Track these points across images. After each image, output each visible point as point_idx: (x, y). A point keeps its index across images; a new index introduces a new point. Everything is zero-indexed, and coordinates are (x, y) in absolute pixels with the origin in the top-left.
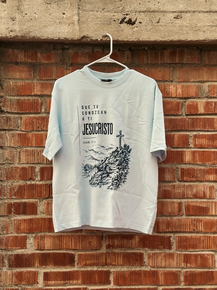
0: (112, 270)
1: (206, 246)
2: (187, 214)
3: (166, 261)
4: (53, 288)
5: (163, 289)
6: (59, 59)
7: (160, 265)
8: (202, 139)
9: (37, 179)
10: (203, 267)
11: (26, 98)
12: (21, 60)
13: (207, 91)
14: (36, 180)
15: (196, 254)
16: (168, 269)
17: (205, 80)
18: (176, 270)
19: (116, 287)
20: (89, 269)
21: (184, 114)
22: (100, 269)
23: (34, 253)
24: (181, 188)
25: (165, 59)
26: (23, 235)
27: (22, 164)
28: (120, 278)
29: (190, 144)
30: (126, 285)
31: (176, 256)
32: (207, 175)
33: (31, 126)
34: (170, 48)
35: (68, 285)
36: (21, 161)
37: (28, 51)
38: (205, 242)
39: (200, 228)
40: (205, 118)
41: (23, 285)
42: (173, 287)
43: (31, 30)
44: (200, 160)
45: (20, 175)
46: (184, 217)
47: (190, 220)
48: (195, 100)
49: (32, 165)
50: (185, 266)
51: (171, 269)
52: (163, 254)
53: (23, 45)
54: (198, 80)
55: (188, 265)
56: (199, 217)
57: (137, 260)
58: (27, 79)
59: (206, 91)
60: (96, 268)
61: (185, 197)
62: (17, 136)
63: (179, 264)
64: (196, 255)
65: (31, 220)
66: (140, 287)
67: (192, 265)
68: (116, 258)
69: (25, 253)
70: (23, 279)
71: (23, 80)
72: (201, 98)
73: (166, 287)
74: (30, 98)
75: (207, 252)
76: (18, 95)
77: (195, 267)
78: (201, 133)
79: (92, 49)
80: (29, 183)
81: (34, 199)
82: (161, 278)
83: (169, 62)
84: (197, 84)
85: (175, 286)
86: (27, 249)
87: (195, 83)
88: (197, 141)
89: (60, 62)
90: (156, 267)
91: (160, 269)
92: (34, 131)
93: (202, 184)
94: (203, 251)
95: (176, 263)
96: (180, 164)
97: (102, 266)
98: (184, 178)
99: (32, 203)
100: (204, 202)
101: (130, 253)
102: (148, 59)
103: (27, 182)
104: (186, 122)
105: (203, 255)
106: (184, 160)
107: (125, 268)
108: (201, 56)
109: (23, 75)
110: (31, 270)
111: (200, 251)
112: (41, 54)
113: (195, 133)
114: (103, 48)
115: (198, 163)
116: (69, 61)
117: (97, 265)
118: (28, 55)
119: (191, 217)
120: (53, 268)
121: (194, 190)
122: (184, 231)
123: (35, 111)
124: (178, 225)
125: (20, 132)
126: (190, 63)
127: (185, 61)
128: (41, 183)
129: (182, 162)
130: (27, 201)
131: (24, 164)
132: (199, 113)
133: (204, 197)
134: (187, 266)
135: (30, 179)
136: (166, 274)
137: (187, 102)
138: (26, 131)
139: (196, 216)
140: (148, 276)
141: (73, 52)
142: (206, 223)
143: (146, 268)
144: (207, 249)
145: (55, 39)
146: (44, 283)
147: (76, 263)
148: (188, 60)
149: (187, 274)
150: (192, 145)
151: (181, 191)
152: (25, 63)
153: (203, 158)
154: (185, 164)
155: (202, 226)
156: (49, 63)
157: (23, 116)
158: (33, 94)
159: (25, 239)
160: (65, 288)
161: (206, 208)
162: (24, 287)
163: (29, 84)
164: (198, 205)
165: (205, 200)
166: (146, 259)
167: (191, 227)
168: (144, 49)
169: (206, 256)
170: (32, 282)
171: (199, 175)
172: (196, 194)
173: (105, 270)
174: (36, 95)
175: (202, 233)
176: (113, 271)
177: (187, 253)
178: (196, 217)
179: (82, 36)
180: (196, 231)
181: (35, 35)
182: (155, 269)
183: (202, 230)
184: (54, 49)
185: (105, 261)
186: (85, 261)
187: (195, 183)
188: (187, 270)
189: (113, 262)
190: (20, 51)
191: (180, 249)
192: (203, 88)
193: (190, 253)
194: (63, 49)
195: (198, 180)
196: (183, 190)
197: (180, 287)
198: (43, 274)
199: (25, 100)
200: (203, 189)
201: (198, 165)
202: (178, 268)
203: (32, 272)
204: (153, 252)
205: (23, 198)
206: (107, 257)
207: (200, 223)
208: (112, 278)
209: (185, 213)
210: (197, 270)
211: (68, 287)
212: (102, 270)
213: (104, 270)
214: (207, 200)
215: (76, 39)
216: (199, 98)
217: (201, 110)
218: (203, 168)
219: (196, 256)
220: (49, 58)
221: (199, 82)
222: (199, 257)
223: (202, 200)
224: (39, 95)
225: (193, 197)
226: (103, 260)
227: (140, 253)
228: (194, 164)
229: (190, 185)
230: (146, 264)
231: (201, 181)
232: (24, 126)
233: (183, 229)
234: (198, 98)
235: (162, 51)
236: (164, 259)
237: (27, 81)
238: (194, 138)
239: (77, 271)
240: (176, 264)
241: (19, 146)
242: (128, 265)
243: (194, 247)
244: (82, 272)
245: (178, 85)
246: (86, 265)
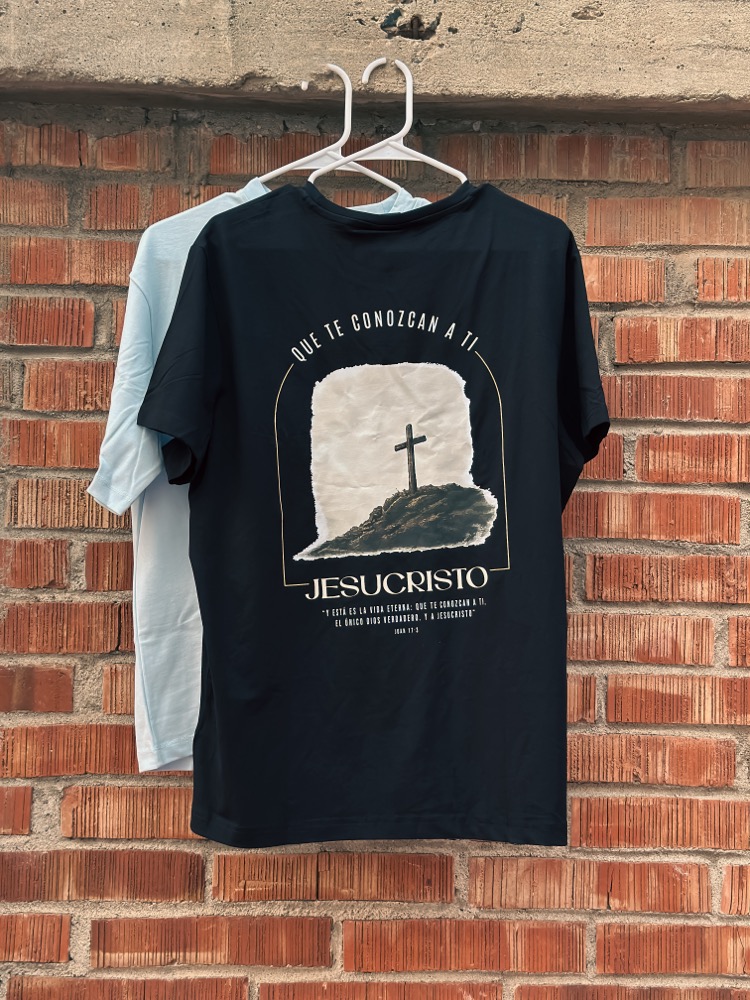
0: (338, 916)
1: (680, 833)
2: (612, 720)
3: (533, 887)
4: (124, 976)
5: (520, 989)
6: (164, 157)
7: (513, 901)
8: (670, 453)
9: (74, 585)
10: (666, 909)
11: (43, 295)
12: (28, 160)
13: (690, 283)
14: (73, 588)
15: (644, 863)
16: (540, 917)
17: (684, 241)
18: (569, 918)
19: (351, 979)
20: (257, 910)
21: (607, 363)
22: (295, 913)
23: (58, 852)
24: (592, 628)
25: (543, 164)
26: (21, 783)
27: (21, 529)
28: (365, 946)
29: (626, 468)
30: (386, 970)
31: (570, 870)
32: (686, 583)
33: (57, 395)
34: (559, 125)
35: (180, 968)
36: (19, 521)
37: (53, 127)
38: (675, 822)
39: (660, 769)
40: (680, 379)
41: (18, 963)
42: (556, 981)
43: (61, 49)
44: (663, 527)
45: (14, 572)
46: (602, 729)
47: (624, 740)
48: (647, 313)
49: (58, 536)
50: (604, 907)
51: (550, 918)
52: (522, 863)
53: (32, 107)
54: (658, 243)
55: (611, 900)
56: (654, 732)
57: (429, 882)
58: (46, 227)
59: (685, 280)
60: (281, 908)
61: (608, 658)
62: (7, 429)
63: (582, 898)
64: (642, 865)
65: (51, 731)
66: (441, 978)
67: (626, 904)
68: (356, 872)
69: (26, 849)
70: (18, 942)
71: (32, 228)
72: (667, 307)
73: (534, 982)
74: (57, 294)
75: (680, 856)
76: (12, 285)
77: (638, 909)
78: (667, 431)
79: (281, 127)
80: (45, 597)
81: (64, 655)
82: (517, 949)
83: (555, 175)
84: (655, 256)
85: (564, 978)
86: (33, 836)
87: (649, 253)
88: (651, 460)
89: (167, 169)
90: (496, 905)
91: (513, 916)
92: (67, 412)
93: (668, 612)
94: (666, 853)
95: (569, 893)
96: (591, 540)
97: (304, 900)
98: (604, 589)
99: (57, 672)
100: (672, 677)
101: (404, 855)
102: (481, 164)
103: (40, 596)
104: (613, 390)
105: (669, 867)
106: (606, 526)
107: (385, 909)
108: (672, 158)
109: (34, 214)
110: (45, 910)
111: (657, 853)
112: (100, 138)
113: (645, 431)
114: (322, 122)
115: (655, 537)
116: (200, 165)
117: (286, 896)
118: (54, 142)
119: (626, 731)
120: (127, 907)
121: (640, 636)
122: (601, 780)
123: (75, 344)
124: (580, 759)
125: (18, 417)
126: (633, 180)
127: (613, 174)
128: (89, 599)
129: (597, 532)
130: (37, 662)
131: (31, 529)
132: (661, 359)
133: (675, 659)
134: (609, 907)
135: (52, 585)
136: (532, 934)
137: (618, 321)
138: (38, 413)
139: (646, 725)
140: (468, 940)
141: (216, 135)
142: (680, 752)
143: (460, 913)
144: (683, 845)
145: (145, 81)
146: (92, 958)
147: (209, 888)
148: (626, 169)
149: (607, 936)
150: (633, 475)
151: (592, 636)
152: (40, 171)
153: (673, 521)
154: (608, 540)
155: (664, 762)
156: (125, 171)
157: (29, 358)
158: (66, 281)
159: (27, 798)
160: (169, 977)
161: (680, 699)
162: (18, 970)
163: (54, 243)
164: (651, 687)
165: (676, 671)
166: (461, 882)
167: (627, 766)
168: (468, 130)
169: (679, 870)
170: (50, 953)
171: (656, 582)
172: (646, 649)
173: (315, 915)
174: (77, 286)
175: (667, 789)
176: (341, 919)
177: (610, 858)
178: (645, 732)
179: (243, 72)
180: (643, 780)
181: (75, 66)
182: (493, 916)
183: (666, 778)
184: (147, 120)
185: (314, 885)
186: (242, 884)
187: (642, 611)
188: (608, 920)
189: (343, 888)
190: (25, 127)
191: (584, 845)
192: (678, 269)
193: (620, 859)
194: (179, 123)
195: (655, 598)
196: (600, 634)
197: (585, 982)
198: (89, 926)
199: (37, 301)
200: (670, 628)
201: (654, 544)
202: (578, 913)
203: (51, 916)
204: (487, 853)
205: (23, 652)
206: (322, 869)
207: (660, 754)
208: (337, 946)
209: (604, 716)
210: (643, 919)
211: (179, 975)
212: (305, 914)
213: (311, 914)
214: (685, 670)
215: (222, 83)
216: (662, 306)
217: (669, 350)
218: (670, 555)
219: (642, 869)
220: (125, 153)
221: (663, 248)
222: (653, 874)
223: (665, 671)
224: (87, 285)
225: (635, 660)
226: (309, 880)
227: (442, 856)
228: (638, 541)
229: (626, 618)
230: (463, 895)
231: (665, 604)
232: (33, 393)
233: (596, 774)
234: (659, 308)
235: (532, 137)
236: (527, 876)
237: (46, 235)
238: (640, 449)
239: (214, 919)
240: (569, 899)
241: (15, 467)
242: (396, 897)
243: (636, 836)
244: (231, 920)
245: (587, 259)
246: (244, 897)
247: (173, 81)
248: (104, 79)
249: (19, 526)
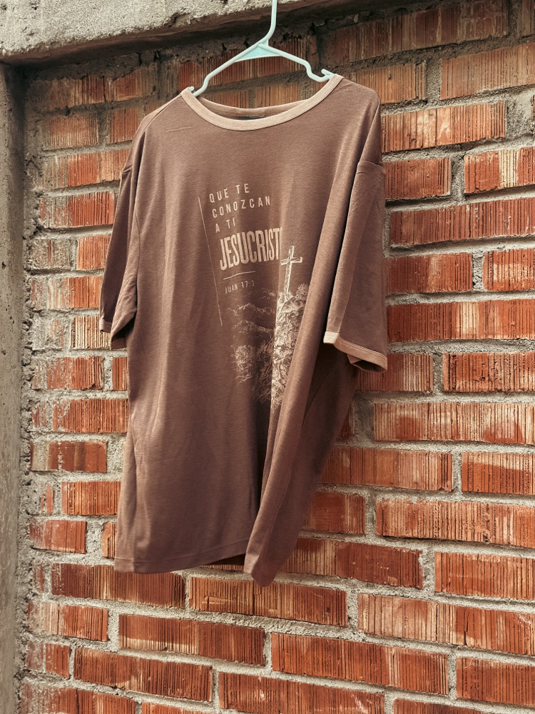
0: (269, 629)
1: (524, 587)
2: (466, 490)
3: (405, 620)
4: (139, 655)
5: (397, 701)
6: (152, 85)
7: (390, 630)
8: (511, 265)
9: (107, 387)
10: (513, 650)
11: (85, 192)
12: (77, 102)
13: (528, 117)
14: (105, 389)
15: (493, 610)
16: (412, 646)
17: (522, 82)
18: (435, 649)
19: (278, 676)
20: (216, 618)
21: (460, 194)
22: (240, 623)
23: (100, 566)
24: (449, 414)
25: (406, 39)
26: (80, 519)
27: (77, 350)
28: (286, 653)
29: (475, 281)
30: (301, 674)
31: (434, 610)
32: (526, 375)
33: (94, 259)
34: (416, 5)
35: (172, 654)
36: (76, 345)
37: (89, 77)
38: (519, 578)
39: (505, 532)
40: (519, 201)
41: (80, 638)
42: (426, 699)
44: (504, 329)
45: (73, 378)
46: (458, 497)
47: (476, 507)
48: (491, 148)
49: (97, 354)
50: (462, 644)
51: (420, 647)
52: (397, 601)
53: (77, 66)
54: (499, 87)
55: (467, 639)
56: (501, 501)
57: (328, 610)
58: (87, 146)
59: (524, 116)
60: (231, 619)
61: (461, 439)
62: (68, 284)
63: (444, 634)
64: (492, 612)
65: (94, 485)
66: (339, 685)
67: (479, 643)
68: (279, 597)
69: (83, 563)
70: (79, 625)
71: (78, 148)
72: (508, 140)
73: (408, 697)
74: (94, 191)
75: (526, 607)
76: (70, 188)
77: (490, 648)
78: (509, 247)
79: (221, 47)
80: (91, 395)
81: (102, 434)
82: (393, 670)
83: (415, 46)
84: (497, 99)
85: (432, 698)
86: (87, 554)
87: (493, 97)
88: (495, 272)
89: (154, 93)
90: (378, 634)
91: (391, 643)
92: (100, 270)
93: (511, 400)
94: (513, 603)
95: (434, 630)
96: (446, 342)
97: (245, 614)
98: (458, 382)
99: (97, 445)
100: (515, 455)
101: (312, 588)
102: (359, 48)
103: (88, 395)
104: (463, 217)
105: (514, 614)
106: (458, 330)
107: (300, 627)
108: (510, 13)
109: (80, 137)
110: (94, 605)
111: (505, 602)
112: (114, 79)
113: (490, 248)
114: (248, 39)
115: (499, 337)
116: (173, 86)
117: (232, 610)
118: (90, 87)
119: (479, 500)
120: (139, 608)
121: (487, 420)
122: (457, 539)
123: (103, 223)
124: (440, 521)
125: (74, 275)
126: (476, 38)
127: (461, 36)
128: (115, 396)
129: (450, 335)
130: (85, 438)
131: (82, 350)
132: (503, 185)
133: (517, 440)
134: (465, 644)
135: (94, 387)
136: (405, 658)
137: (466, 158)
138: (84, 272)
139: (494, 495)
140: (358, 657)
141: (182, 63)
142: (522, 518)
143: (352, 635)
144: (527, 597)
146: (120, 640)
147: (187, 599)
148: (471, 30)
149: (465, 668)
150: (480, 286)
151: (449, 420)
152: (83, 109)
153: (513, 323)
154: (461, 341)
155: (509, 526)
156: (130, 100)
157: (81, 236)
158: (98, 181)
159: (85, 528)
160: (164, 659)
161: (522, 473)
162: (80, 643)
163: (91, 156)
164: (497, 463)
165: (519, 450)
166: (352, 611)
167: (478, 528)
168: (352, 23)
169: (523, 619)
170: (97, 635)
171: (501, 375)
172: (493, 431)
173: (253, 626)
174: (104, 184)
175: (513, 550)
176: (270, 631)
177: (466, 604)
178: (494, 500)
180: (491, 541)
182: (376, 641)
183: (511, 540)
184: (141, 62)
185: (251, 604)
186: (206, 598)
187: (490, 399)
188: (466, 654)
189: (270, 608)
190: (74, 80)
191: (445, 590)
192: (519, 107)
193: (475, 605)
194: (159, 59)
195: (499, 388)
196: (454, 419)
197: (448, 703)
198: (118, 618)
199: (82, 196)
200: (512, 414)
201: (497, 342)
202: (442, 646)
203: (97, 609)
204: (372, 591)
205: (79, 432)
206: (257, 592)
207: (505, 519)
208: (268, 651)
209: (460, 487)
210: (495, 657)
211: (171, 659)
212: (246, 625)
213: (250, 625)
214: (527, 449)
215: (159, 24)
216: (504, 141)
217: (509, 177)
218: (512, 351)
219: (492, 615)
220: (129, 88)
221: (504, 91)
222: (501, 620)
223: (510, 450)
224: (110, 182)
225: (483, 440)
226: (247, 600)
227: (338, 591)
228: (486, 341)
229: (475, 405)
230: (354, 623)
231: (508, 393)
232: (81, 259)
233: (453, 534)
234: (502, 142)
235: (397, 18)
236: (401, 610)
237: (86, 151)
238: (486, 264)
239: (190, 621)
240: (434, 634)
241: (73, 309)
242: (306, 619)
243: (487, 587)
244: (200, 623)
245: (442, 109)
246: (208, 609)
247: (130, 30)
248: (91, 38)
249: (75, 348)
